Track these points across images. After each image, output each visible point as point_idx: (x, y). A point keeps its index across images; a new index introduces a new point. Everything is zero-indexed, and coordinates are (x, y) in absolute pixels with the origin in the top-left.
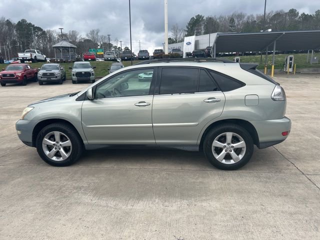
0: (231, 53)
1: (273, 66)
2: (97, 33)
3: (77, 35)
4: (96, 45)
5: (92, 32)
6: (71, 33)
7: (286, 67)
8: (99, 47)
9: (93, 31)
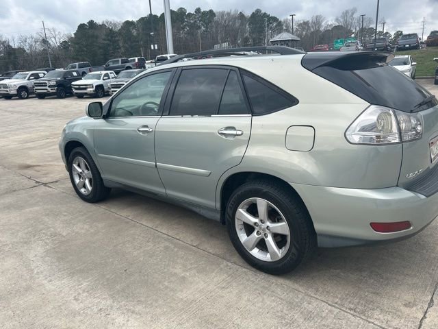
2: (353, 14)
3: (322, 21)
4: (350, 32)
5: (345, 14)
6: (315, 19)
8: (353, 36)
9: (347, 12)
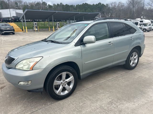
0: (37, 20)
1: (54, 27)
7: (57, 27)
